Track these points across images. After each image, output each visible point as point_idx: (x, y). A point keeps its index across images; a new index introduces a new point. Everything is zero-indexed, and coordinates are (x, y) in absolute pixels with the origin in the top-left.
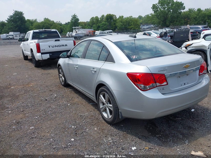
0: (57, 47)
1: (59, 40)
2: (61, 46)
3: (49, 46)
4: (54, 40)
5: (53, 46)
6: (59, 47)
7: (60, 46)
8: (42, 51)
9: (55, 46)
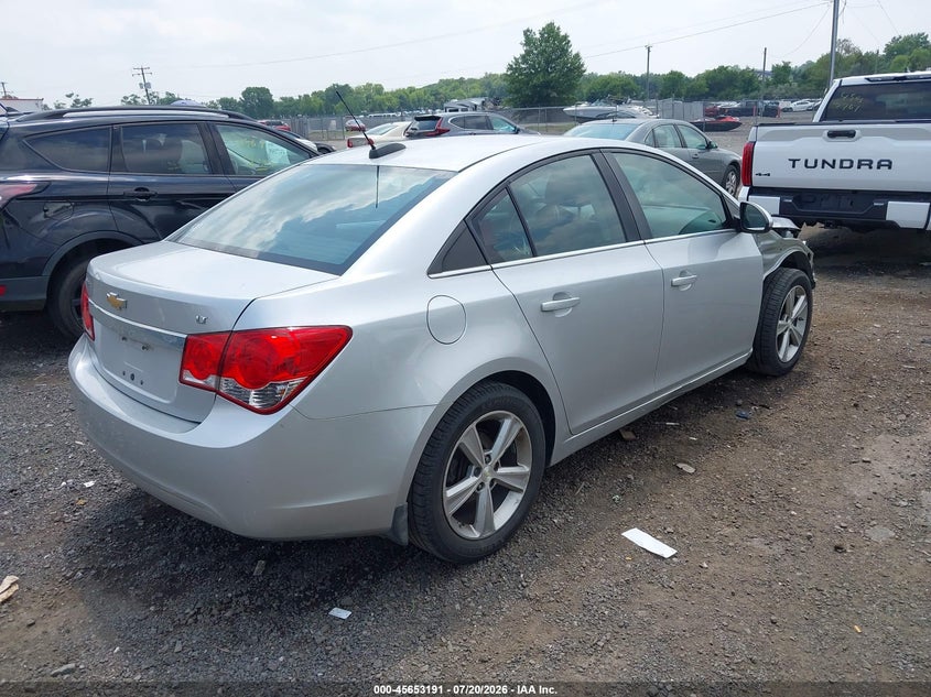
0: (833, 167)
1: (850, 134)
2: (856, 164)
3: (794, 161)
4: (826, 132)
5: (811, 164)
6: (841, 167)
7: (846, 164)
8: (757, 181)
9: (820, 163)
